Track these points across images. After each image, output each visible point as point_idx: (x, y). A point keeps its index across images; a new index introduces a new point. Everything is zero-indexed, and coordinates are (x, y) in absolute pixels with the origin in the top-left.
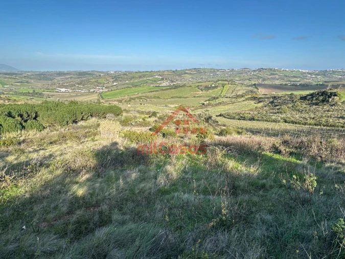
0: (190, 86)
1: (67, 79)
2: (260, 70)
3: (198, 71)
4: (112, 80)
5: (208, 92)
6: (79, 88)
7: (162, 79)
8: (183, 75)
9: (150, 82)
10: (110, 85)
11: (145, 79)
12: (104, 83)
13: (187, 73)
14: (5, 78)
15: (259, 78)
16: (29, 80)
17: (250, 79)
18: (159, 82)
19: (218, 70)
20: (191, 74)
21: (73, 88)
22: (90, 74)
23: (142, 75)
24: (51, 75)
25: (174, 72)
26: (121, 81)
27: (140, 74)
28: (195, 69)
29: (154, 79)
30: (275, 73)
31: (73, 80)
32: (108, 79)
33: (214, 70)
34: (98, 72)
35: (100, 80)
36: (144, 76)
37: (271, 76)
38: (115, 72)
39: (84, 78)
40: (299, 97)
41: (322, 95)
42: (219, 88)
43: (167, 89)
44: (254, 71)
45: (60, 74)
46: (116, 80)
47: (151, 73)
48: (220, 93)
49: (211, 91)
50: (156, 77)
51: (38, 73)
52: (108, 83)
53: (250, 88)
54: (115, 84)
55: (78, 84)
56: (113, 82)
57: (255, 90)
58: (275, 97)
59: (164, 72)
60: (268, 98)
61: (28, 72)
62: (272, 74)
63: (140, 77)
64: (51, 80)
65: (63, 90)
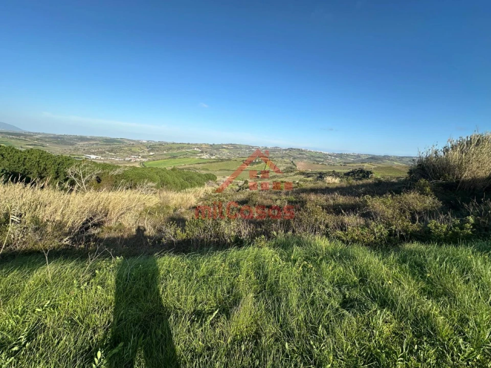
0: (236, 160)
1: (93, 144)
2: (291, 149)
3: (235, 147)
4: (147, 150)
5: (253, 167)
6: (112, 156)
7: (202, 152)
8: (220, 150)
9: (190, 154)
10: (145, 154)
11: (184, 150)
12: (139, 153)
13: (224, 148)
14: (11, 138)
15: (290, 156)
16: (44, 144)
17: (283, 156)
18: (199, 154)
19: (253, 147)
20: (227, 149)
21: (104, 155)
22: (119, 142)
23: (181, 147)
24: (71, 139)
25: (211, 145)
26: (157, 151)
27: (178, 146)
28: (231, 144)
29: (194, 152)
30: (303, 153)
31: (99, 146)
32: (142, 148)
33: (249, 146)
34: (128, 140)
35: (133, 149)
36: (182, 148)
37: (300, 156)
38: (148, 141)
39: (114, 146)
40: (343, 174)
41: (361, 173)
42: (262, 164)
43: (214, 162)
44: (286, 150)
45: (82, 139)
46: (152, 150)
47: (189, 146)
48: (264, 168)
49: (255, 166)
50: (196, 149)
51: (52, 136)
52: (143, 152)
53: (289, 165)
54: (151, 153)
55: (109, 151)
56: (149, 152)
57: (294, 167)
58: (321, 173)
59: (201, 145)
60: (315, 174)
61: (39, 134)
62: (300, 154)
63: (178, 148)
64: (72, 144)
65: (93, 157)
